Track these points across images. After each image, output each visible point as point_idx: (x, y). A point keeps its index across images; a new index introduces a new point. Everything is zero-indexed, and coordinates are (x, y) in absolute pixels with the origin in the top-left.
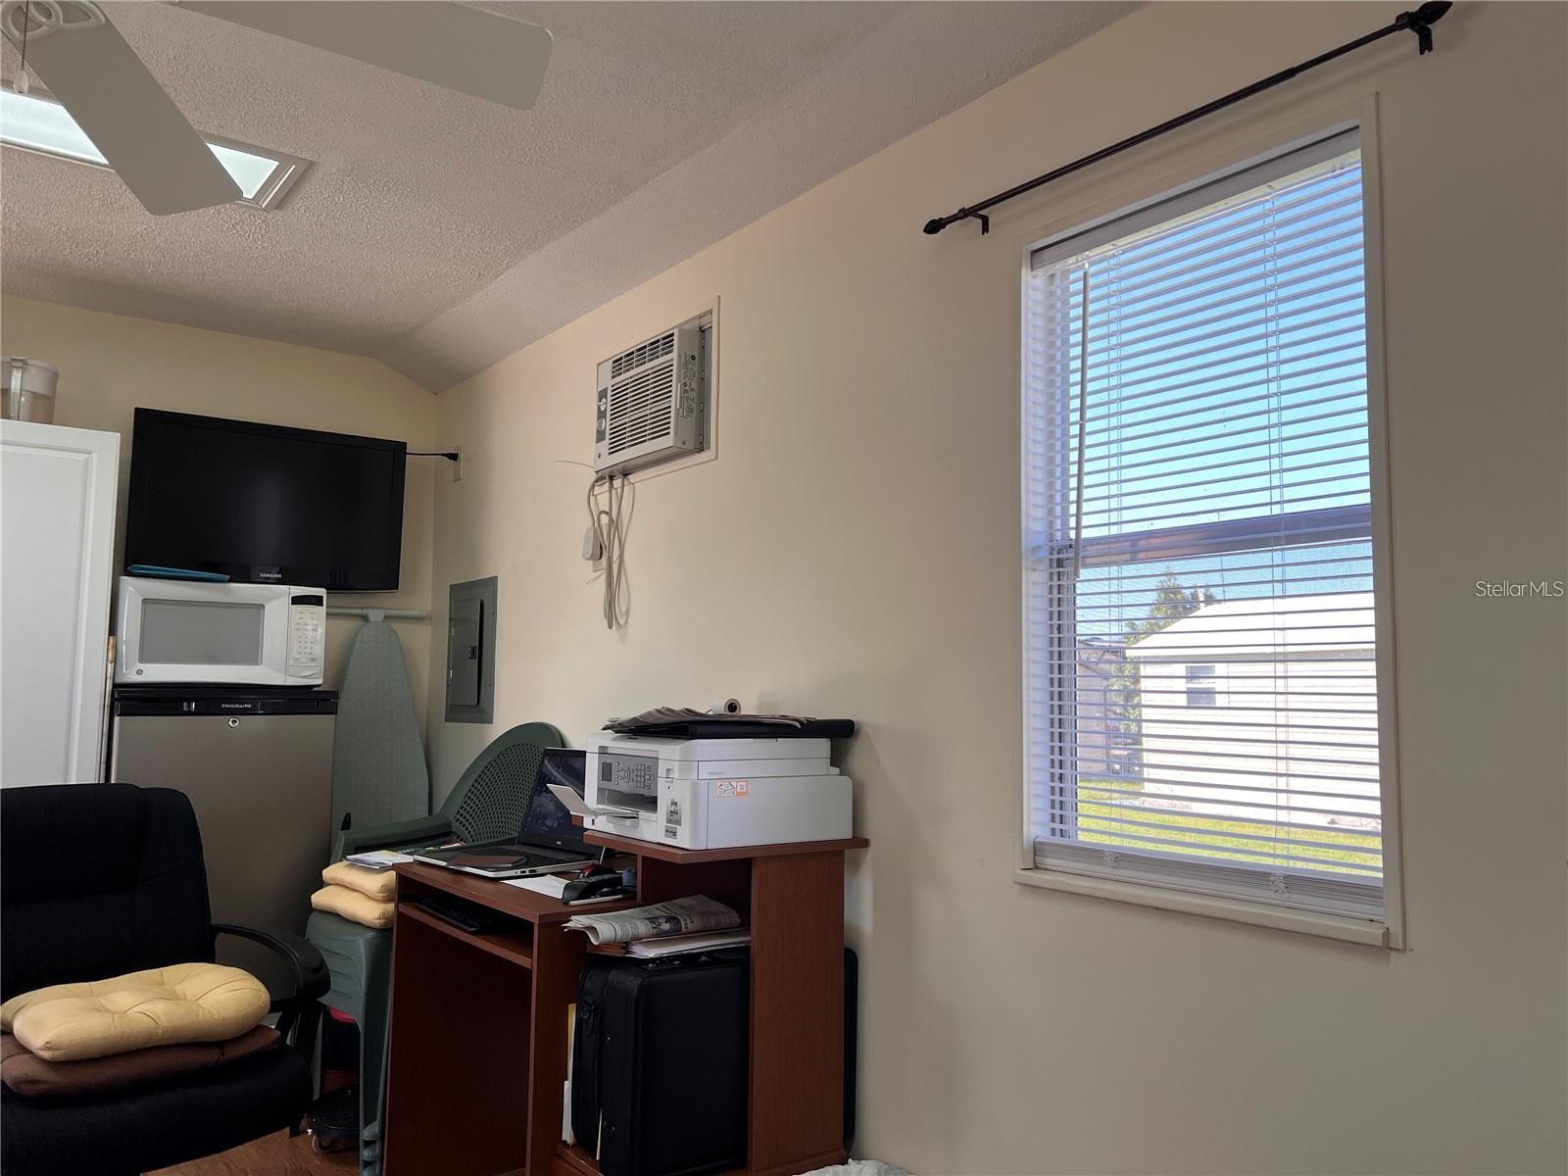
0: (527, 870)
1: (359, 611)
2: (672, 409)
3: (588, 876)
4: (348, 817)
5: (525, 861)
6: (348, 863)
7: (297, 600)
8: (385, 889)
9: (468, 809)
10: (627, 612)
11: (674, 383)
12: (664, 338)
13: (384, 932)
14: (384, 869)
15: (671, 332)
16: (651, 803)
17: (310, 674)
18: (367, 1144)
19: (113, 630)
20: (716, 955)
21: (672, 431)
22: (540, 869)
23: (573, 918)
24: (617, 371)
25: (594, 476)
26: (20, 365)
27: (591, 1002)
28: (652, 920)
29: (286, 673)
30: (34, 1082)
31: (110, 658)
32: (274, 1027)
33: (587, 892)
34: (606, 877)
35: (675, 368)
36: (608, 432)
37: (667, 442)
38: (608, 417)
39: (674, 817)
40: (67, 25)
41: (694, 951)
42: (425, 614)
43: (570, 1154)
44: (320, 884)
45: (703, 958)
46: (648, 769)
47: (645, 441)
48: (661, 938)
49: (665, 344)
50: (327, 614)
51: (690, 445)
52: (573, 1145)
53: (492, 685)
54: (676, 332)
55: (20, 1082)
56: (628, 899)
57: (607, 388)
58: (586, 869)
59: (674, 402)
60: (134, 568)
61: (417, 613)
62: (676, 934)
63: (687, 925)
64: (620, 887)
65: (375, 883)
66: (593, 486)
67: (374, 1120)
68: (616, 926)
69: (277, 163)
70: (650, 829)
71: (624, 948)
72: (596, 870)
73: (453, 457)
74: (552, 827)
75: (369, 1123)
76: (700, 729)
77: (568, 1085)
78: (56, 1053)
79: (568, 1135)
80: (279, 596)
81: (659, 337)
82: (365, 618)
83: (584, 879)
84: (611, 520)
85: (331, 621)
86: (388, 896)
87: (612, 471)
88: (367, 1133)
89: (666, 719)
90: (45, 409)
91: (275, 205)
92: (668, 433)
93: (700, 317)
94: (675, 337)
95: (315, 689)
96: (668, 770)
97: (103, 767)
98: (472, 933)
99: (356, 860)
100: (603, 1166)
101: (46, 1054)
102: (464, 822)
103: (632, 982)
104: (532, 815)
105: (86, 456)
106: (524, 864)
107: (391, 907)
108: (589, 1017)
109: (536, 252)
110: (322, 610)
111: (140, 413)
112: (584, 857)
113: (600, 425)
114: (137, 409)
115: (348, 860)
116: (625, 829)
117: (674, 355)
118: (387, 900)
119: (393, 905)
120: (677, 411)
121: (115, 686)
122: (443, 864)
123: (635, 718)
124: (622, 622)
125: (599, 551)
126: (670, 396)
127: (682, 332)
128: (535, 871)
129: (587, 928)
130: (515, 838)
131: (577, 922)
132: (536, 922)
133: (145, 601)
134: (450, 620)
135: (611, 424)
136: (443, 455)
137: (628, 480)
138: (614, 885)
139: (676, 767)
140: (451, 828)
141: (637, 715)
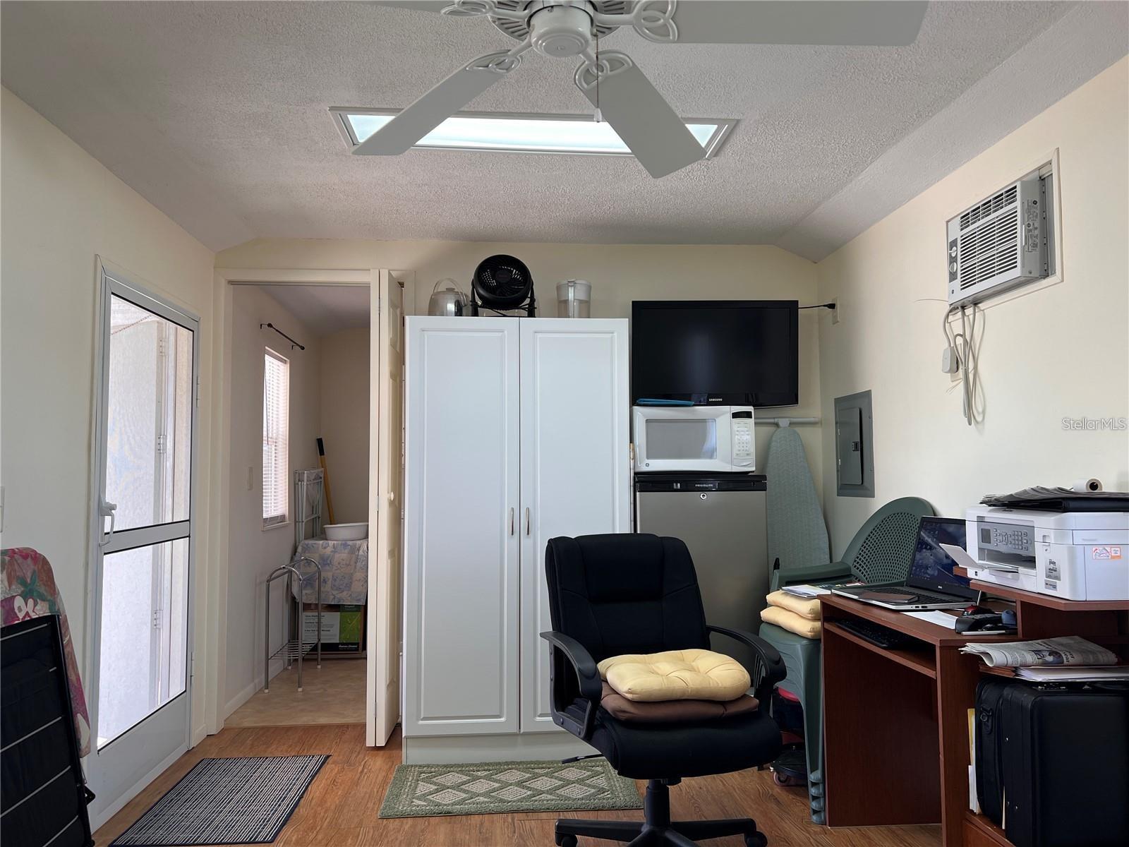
0: (920, 606)
1: (772, 421)
2: (1019, 247)
3: (971, 614)
4: (777, 560)
5: (917, 599)
6: (783, 592)
7: (735, 415)
8: (812, 611)
9: (862, 559)
10: (984, 412)
11: (1019, 226)
12: (1007, 192)
13: (814, 641)
14: (811, 598)
15: (1014, 186)
16: (1030, 561)
17: (748, 465)
18: (814, 784)
19: (631, 441)
20: (1098, 685)
21: (1019, 264)
22: (930, 606)
23: (968, 644)
24: (964, 224)
25: (948, 308)
26: (572, 284)
27: (989, 709)
28: (1037, 652)
29: (732, 463)
30: (624, 712)
31: (632, 457)
32: (753, 696)
33: (975, 626)
34: (988, 616)
35: (1019, 214)
36: (959, 272)
37: (1016, 273)
38: (959, 261)
39: (1053, 572)
40: (613, 73)
41: (1078, 680)
42: (817, 420)
43: (977, 820)
44: (765, 605)
45: (1086, 687)
46: (1027, 534)
47: (994, 275)
48: (1045, 667)
49: (1007, 196)
50: (755, 423)
51: (1035, 274)
52: (979, 814)
53: (872, 470)
54: (1018, 184)
55: (618, 711)
56: (1010, 635)
57: (957, 239)
58: (969, 608)
59: (1020, 241)
60: (640, 401)
61: (812, 420)
62: (1058, 665)
63: (1067, 658)
64: (1001, 625)
65: (806, 607)
66: (948, 316)
67: (817, 769)
68: (1007, 654)
69: (716, 126)
70: (1031, 582)
71: (1013, 671)
72: (977, 610)
73: (832, 306)
74: (933, 575)
75: (814, 771)
76: (1072, 504)
77: (972, 769)
78: (634, 696)
79: (974, 805)
80: (724, 413)
81: (1003, 191)
82: (777, 425)
83: (968, 615)
84: (965, 341)
85: (758, 428)
86: (815, 617)
87: (963, 303)
88: (814, 776)
89: (1039, 496)
90: (587, 310)
91: (713, 155)
92: (1016, 266)
93: (1039, 168)
94: (1018, 189)
95: (750, 474)
96: (1044, 536)
97: (633, 523)
98: (884, 648)
99: (789, 590)
100: (1008, 834)
101: (629, 696)
102: (860, 568)
103: (1027, 699)
104: (917, 567)
105: (611, 335)
106: (916, 601)
107: (818, 624)
108: (988, 721)
109: (895, 146)
110: (751, 421)
111: (636, 304)
112: (963, 600)
113: (953, 268)
114: (633, 302)
115: (783, 590)
116: (1007, 581)
117: (1018, 204)
118: (815, 619)
119: (820, 623)
120: (1023, 248)
121: (636, 474)
122: (856, 597)
123: (1011, 495)
124: (979, 419)
125: (956, 364)
126: (1016, 237)
127: (1023, 184)
128: (926, 607)
129: (982, 653)
130: (903, 582)
131: (971, 648)
132: (938, 644)
133: (647, 421)
134: (836, 423)
135: (962, 266)
136: (824, 306)
137: (979, 307)
138: (996, 623)
139: (1052, 534)
140: (850, 572)
141: (1013, 492)
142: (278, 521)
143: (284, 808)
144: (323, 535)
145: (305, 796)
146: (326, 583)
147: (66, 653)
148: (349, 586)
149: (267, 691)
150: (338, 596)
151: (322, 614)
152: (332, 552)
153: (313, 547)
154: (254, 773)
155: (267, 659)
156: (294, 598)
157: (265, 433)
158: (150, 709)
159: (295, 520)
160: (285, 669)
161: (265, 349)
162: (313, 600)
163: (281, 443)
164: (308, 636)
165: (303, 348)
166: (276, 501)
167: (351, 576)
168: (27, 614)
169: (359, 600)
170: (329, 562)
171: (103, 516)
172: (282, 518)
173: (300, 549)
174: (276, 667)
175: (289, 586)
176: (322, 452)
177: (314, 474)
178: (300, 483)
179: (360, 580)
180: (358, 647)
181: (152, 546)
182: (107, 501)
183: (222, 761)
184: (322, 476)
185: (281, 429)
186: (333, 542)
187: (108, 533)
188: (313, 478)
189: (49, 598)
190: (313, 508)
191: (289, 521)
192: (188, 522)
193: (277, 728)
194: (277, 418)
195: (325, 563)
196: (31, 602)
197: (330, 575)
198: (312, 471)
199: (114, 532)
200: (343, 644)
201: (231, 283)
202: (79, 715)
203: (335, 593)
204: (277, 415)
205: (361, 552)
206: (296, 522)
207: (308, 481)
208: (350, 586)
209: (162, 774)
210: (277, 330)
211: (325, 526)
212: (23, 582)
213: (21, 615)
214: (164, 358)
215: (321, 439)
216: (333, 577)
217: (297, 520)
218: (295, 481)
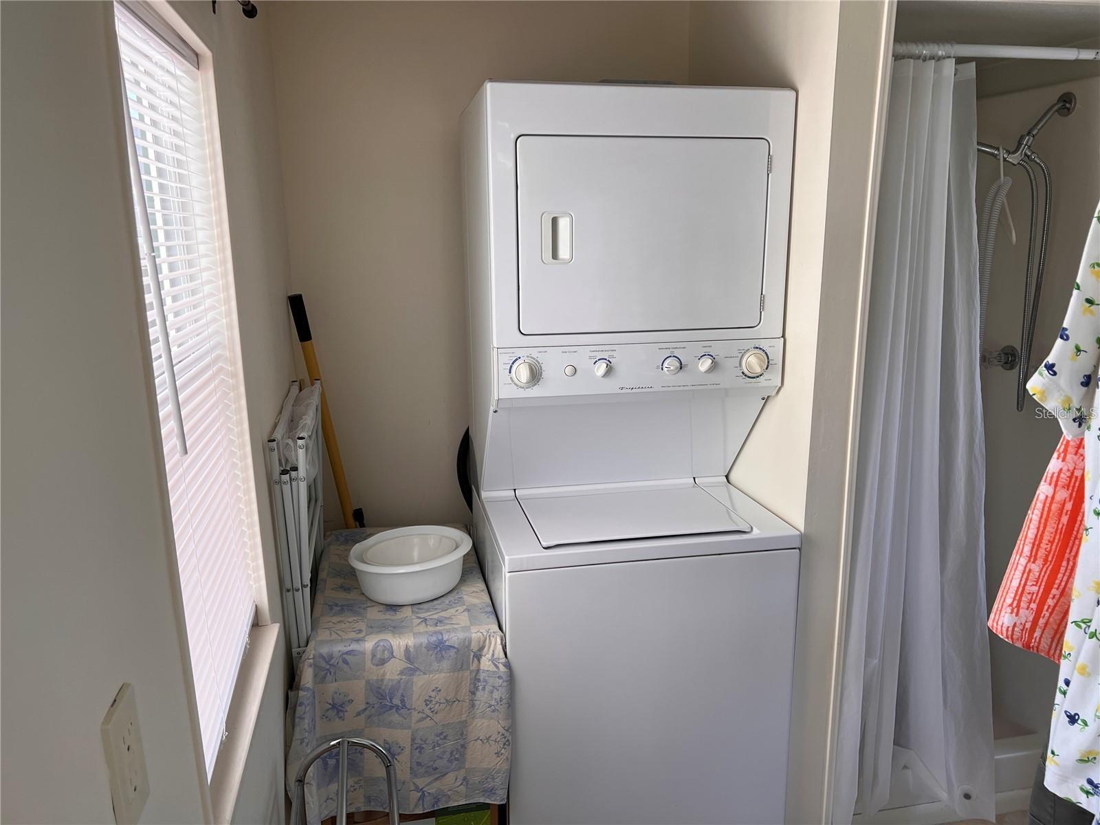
148: (459, 755)
150: (432, 790)
152: (402, 673)
153: (345, 662)
167: (462, 729)
169: (491, 791)
170: (396, 701)
173: (307, 677)
176: (305, 333)
195: (387, 703)
197: (402, 737)
203: (423, 781)
205: (486, 664)
208: (463, 755)
215: (300, 297)
216: (413, 740)
217: (288, 585)
218: (269, 476)
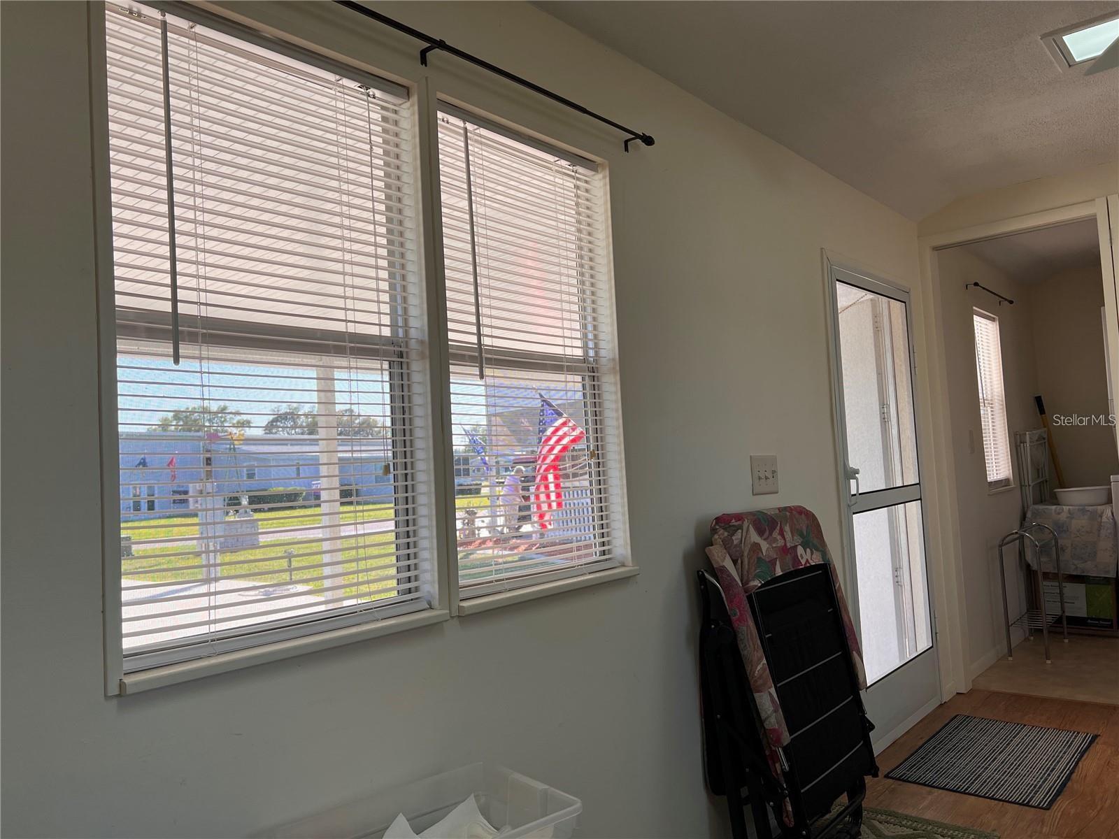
142: (1003, 484)
143: (1055, 778)
144: (1055, 500)
145: (1076, 771)
146: (1064, 551)
147: (838, 597)
148: (1093, 555)
149: (1010, 658)
150: (1081, 566)
151: (1064, 584)
152: (1067, 517)
153: (1044, 512)
154: (1014, 738)
155: (1008, 626)
156: (1028, 566)
157: (981, 395)
158: (900, 661)
159: (1021, 483)
160: (1027, 639)
161: (973, 309)
162: (1050, 568)
163: (997, 404)
164: (1051, 608)
165: (1011, 302)
166: (999, 465)
167: (1094, 544)
168: (807, 560)
169: (1107, 572)
170: (1065, 528)
171: (849, 480)
172: (1005, 482)
173: (1029, 515)
174: (1017, 636)
175: (1022, 553)
176: (1042, 411)
177: (1037, 435)
178: (1022, 444)
179: (1106, 549)
180: (1112, 623)
181: (886, 508)
182: (851, 466)
183: (977, 720)
184: (1046, 436)
185: (996, 390)
186: (1068, 507)
187: (855, 495)
188: (1036, 438)
189: (821, 549)
190: (1038, 471)
191: (1014, 484)
192: (918, 486)
193: (1030, 698)
194: (991, 379)
195: (1061, 529)
196: (808, 550)
197: (1068, 543)
198: (1034, 432)
199: (860, 494)
200: (1092, 619)
201: (936, 249)
202: (854, 652)
203: (1076, 562)
204: (990, 375)
205: (1104, 519)
206: (1021, 486)
207: (1030, 442)
208: (1095, 555)
209: (921, 721)
210: (984, 288)
211: (1056, 490)
212: (801, 535)
213: (803, 562)
214: (880, 332)
215: (1040, 397)
216: (1072, 545)
217: (1023, 484)
218: (1016, 443)
